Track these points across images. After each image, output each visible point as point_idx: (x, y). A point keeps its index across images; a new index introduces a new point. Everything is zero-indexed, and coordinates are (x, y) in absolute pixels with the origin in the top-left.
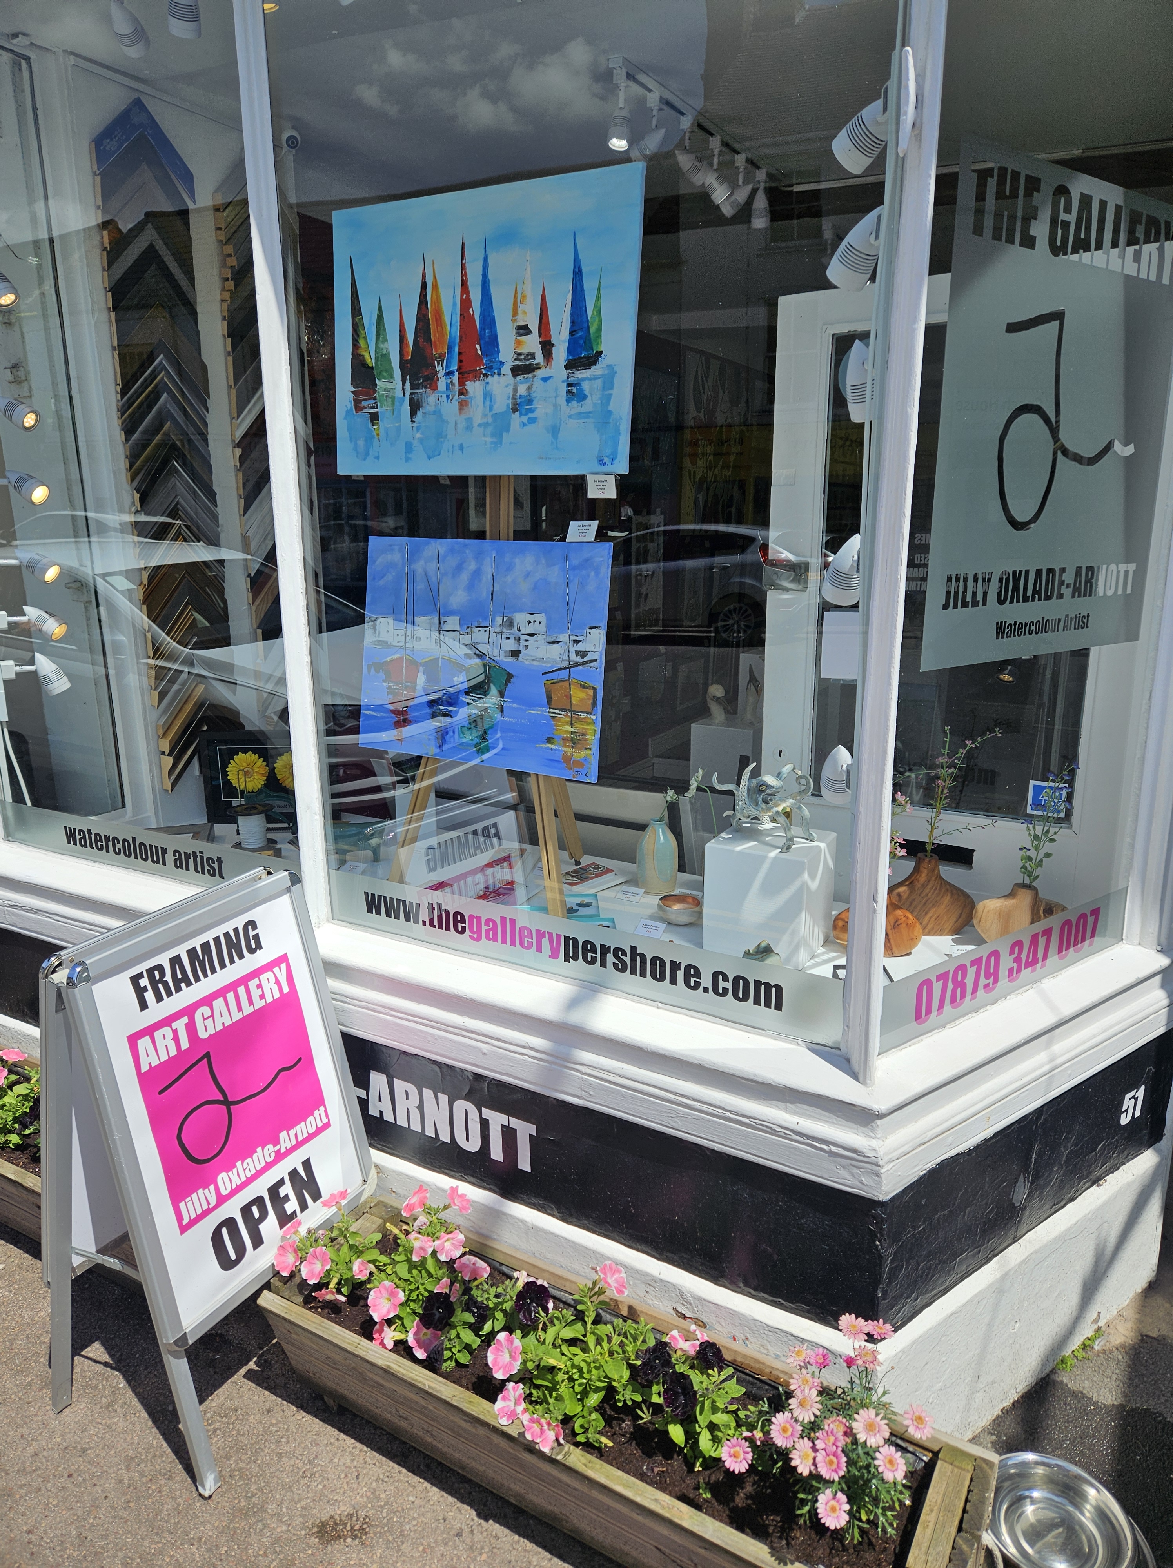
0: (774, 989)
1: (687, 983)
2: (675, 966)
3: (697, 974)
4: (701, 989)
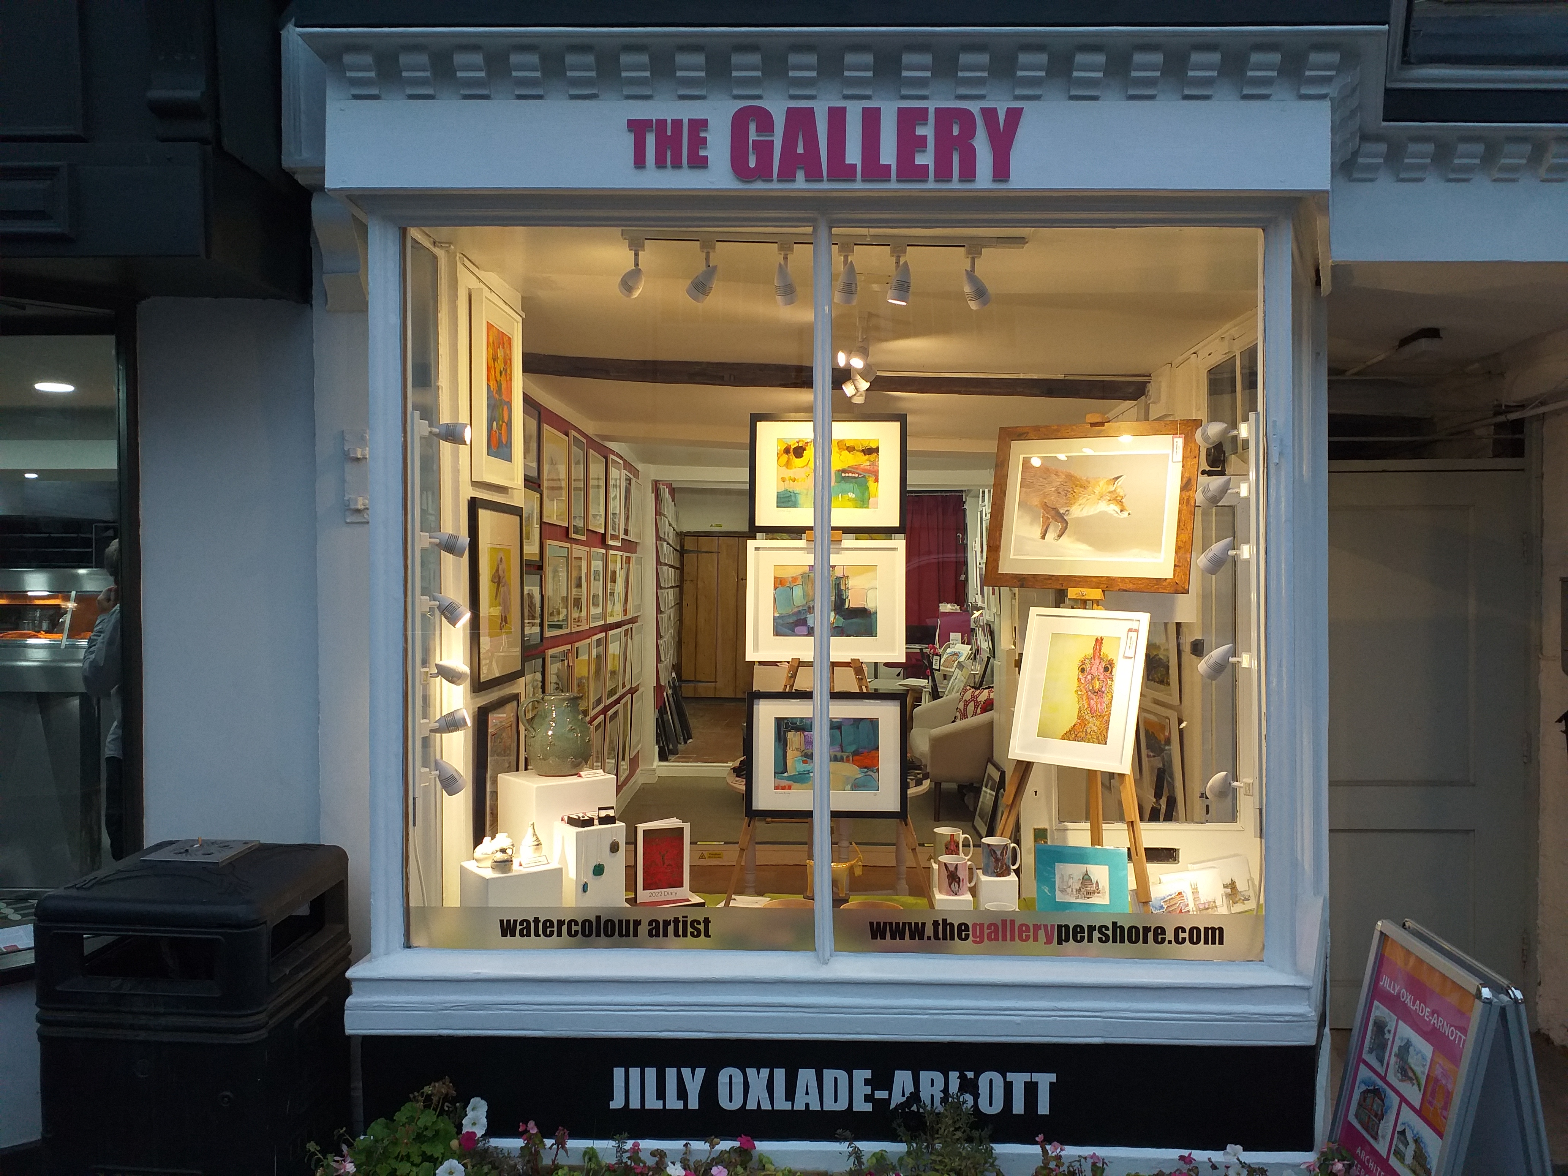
0: (1217, 931)
1: (1156, 941)
2: (1146, 930)
3: (1163, 931)
4: (1166, 942)
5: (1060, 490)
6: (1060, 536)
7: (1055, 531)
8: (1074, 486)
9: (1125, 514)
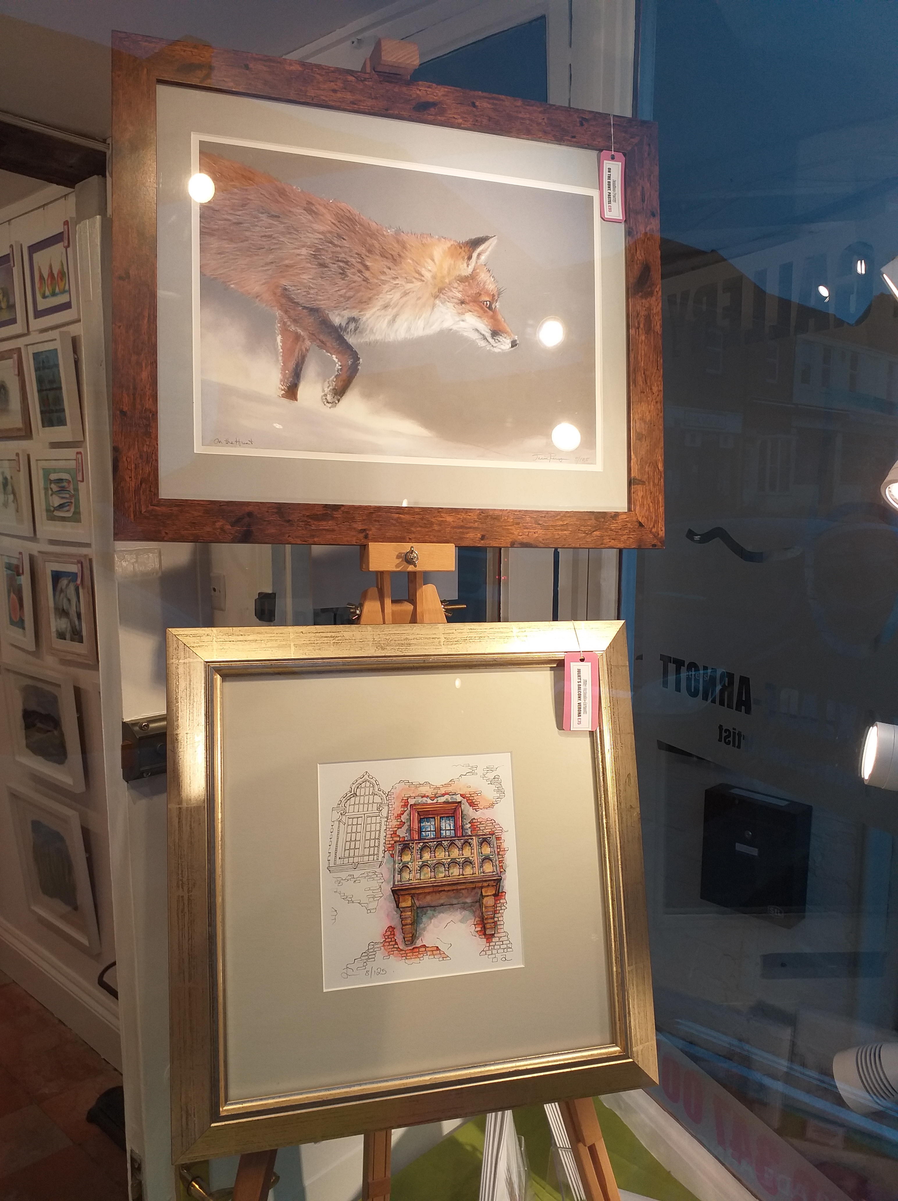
5: (326, 258)
6: (340, 392)
7: (324, 377)
8: (363, 251)
9: (504, 345)
